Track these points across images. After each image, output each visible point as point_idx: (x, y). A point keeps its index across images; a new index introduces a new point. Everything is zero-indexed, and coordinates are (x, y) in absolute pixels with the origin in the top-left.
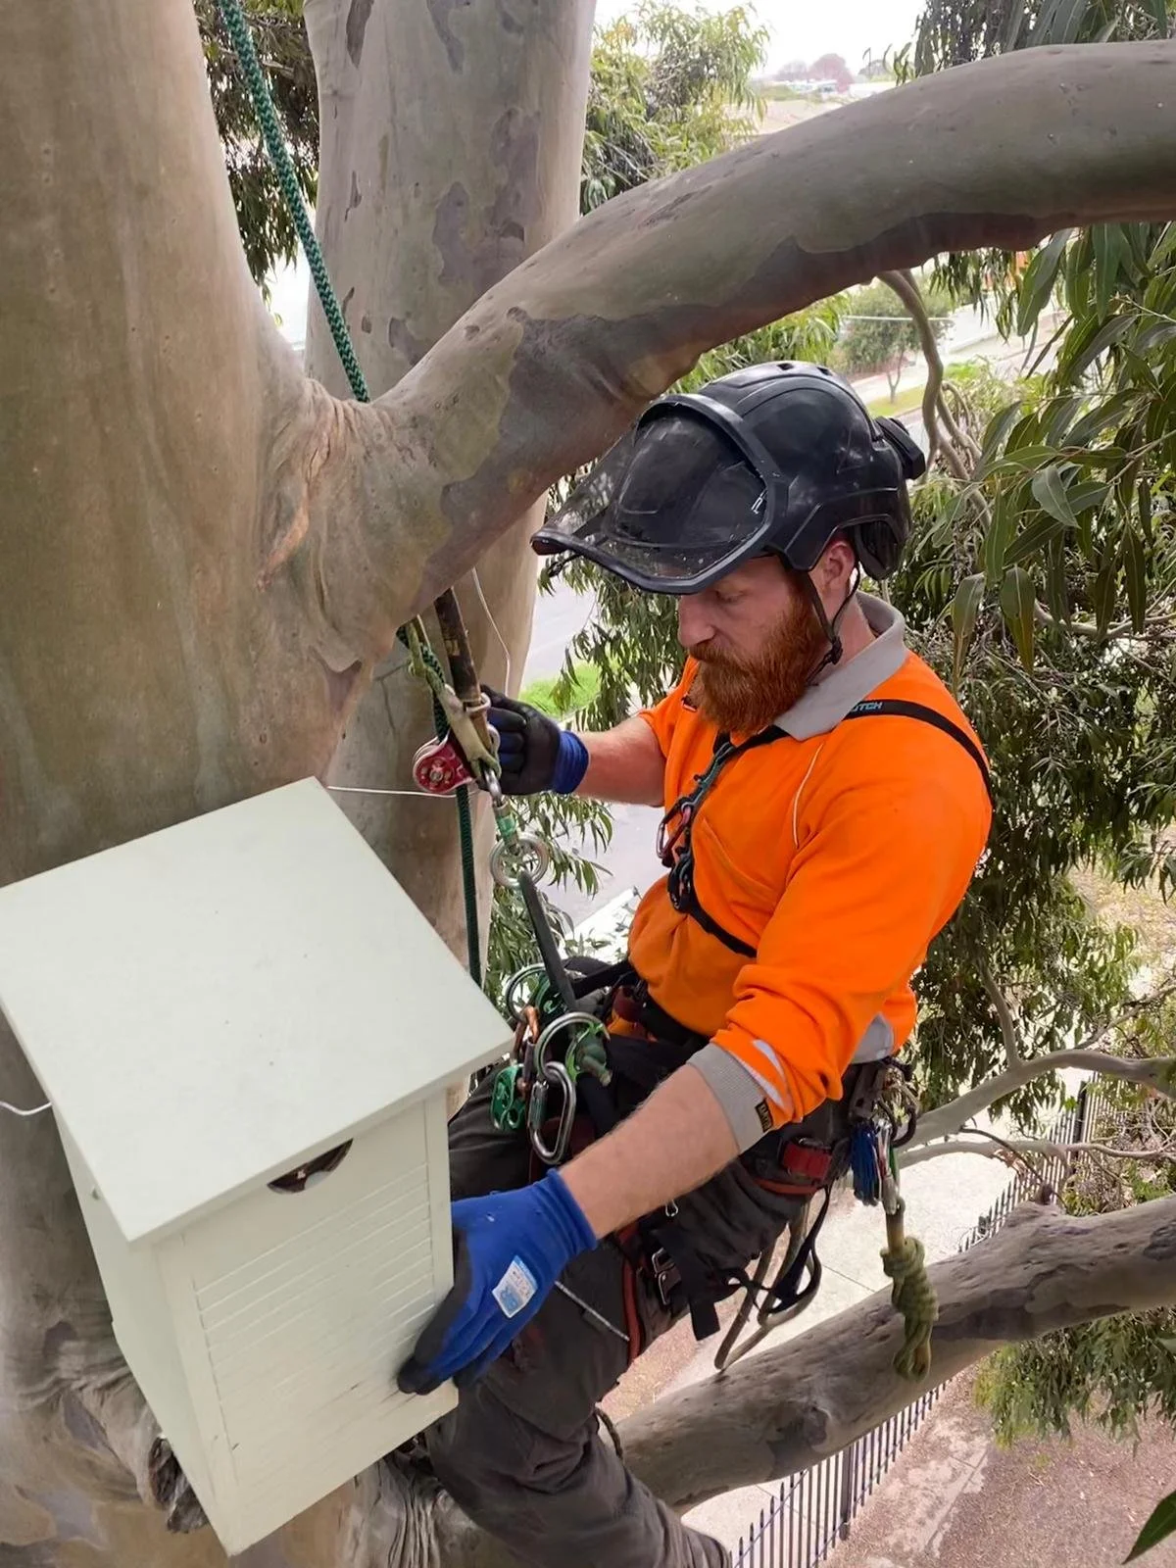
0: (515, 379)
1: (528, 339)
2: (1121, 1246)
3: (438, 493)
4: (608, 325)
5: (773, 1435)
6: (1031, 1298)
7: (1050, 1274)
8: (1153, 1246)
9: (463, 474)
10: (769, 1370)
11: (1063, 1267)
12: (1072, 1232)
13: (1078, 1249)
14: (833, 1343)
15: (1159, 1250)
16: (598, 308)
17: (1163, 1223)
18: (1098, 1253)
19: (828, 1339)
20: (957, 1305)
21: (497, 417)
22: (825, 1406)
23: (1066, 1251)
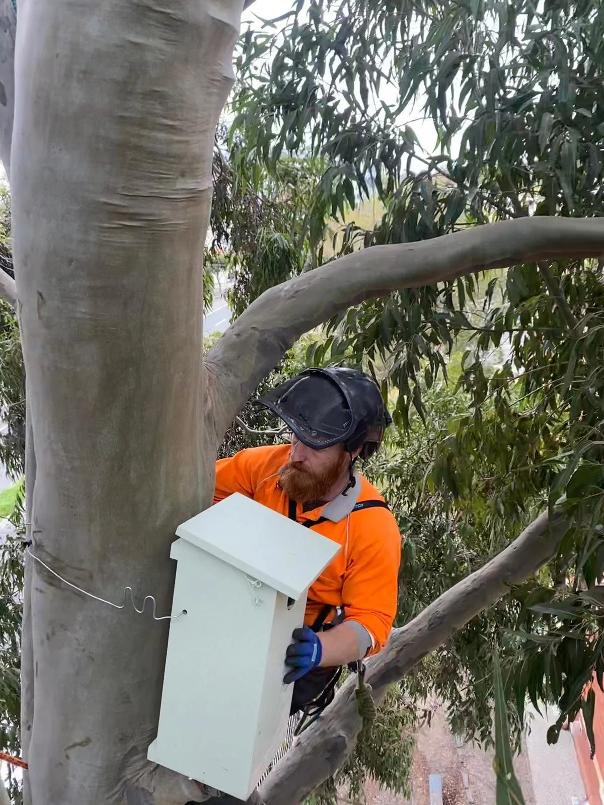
0: (258, 349)
1: (261, 336)
2: (420, 630)
3: (240, 386)
4: (284, 329)
5: (328, 755)
6: (398, 661)
7: (401, 649)
8: (430, 625)
9: (246, 379)
10: (316, 731)
11: (405, 646)
12: (403, 632)
13: (407, 637)
14: (336, 709)
15: (432, 626)
16: (281, 324)
17: (430, 617)
18: (413, 636)
19: (333, 710)
20: (374, 675)
21: (254, 359)
22: (342, 733)
23: (404, 639)
